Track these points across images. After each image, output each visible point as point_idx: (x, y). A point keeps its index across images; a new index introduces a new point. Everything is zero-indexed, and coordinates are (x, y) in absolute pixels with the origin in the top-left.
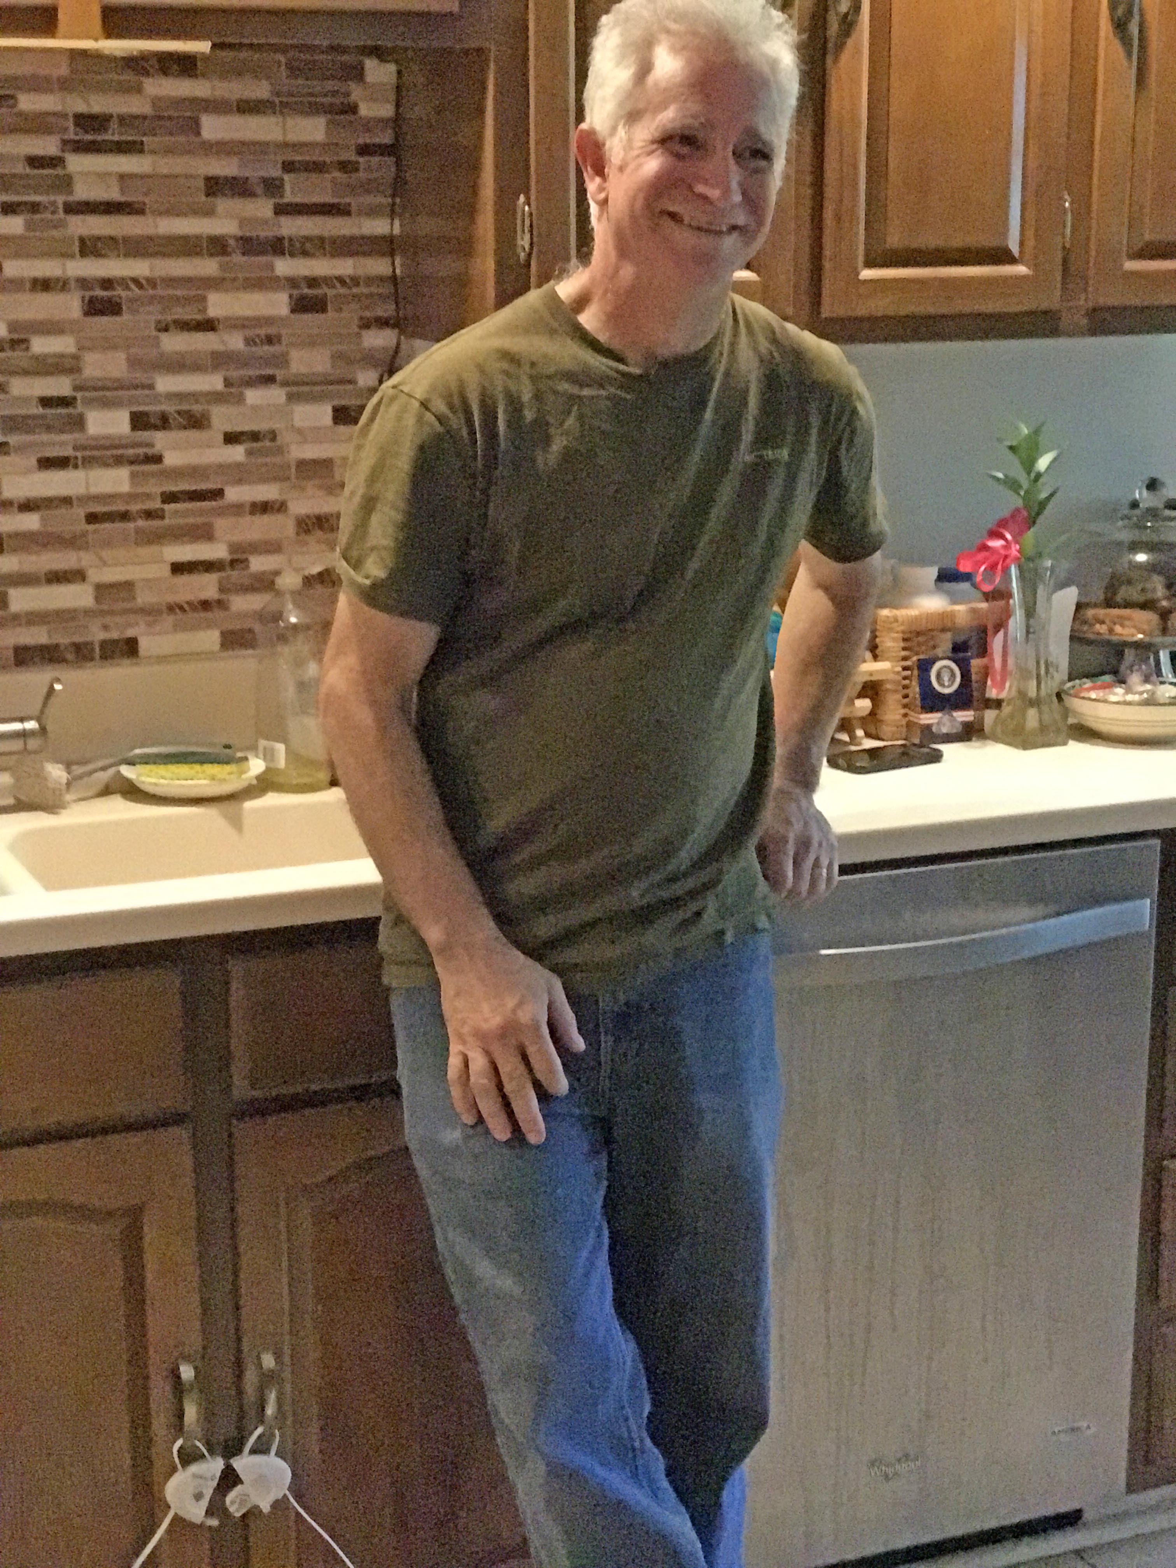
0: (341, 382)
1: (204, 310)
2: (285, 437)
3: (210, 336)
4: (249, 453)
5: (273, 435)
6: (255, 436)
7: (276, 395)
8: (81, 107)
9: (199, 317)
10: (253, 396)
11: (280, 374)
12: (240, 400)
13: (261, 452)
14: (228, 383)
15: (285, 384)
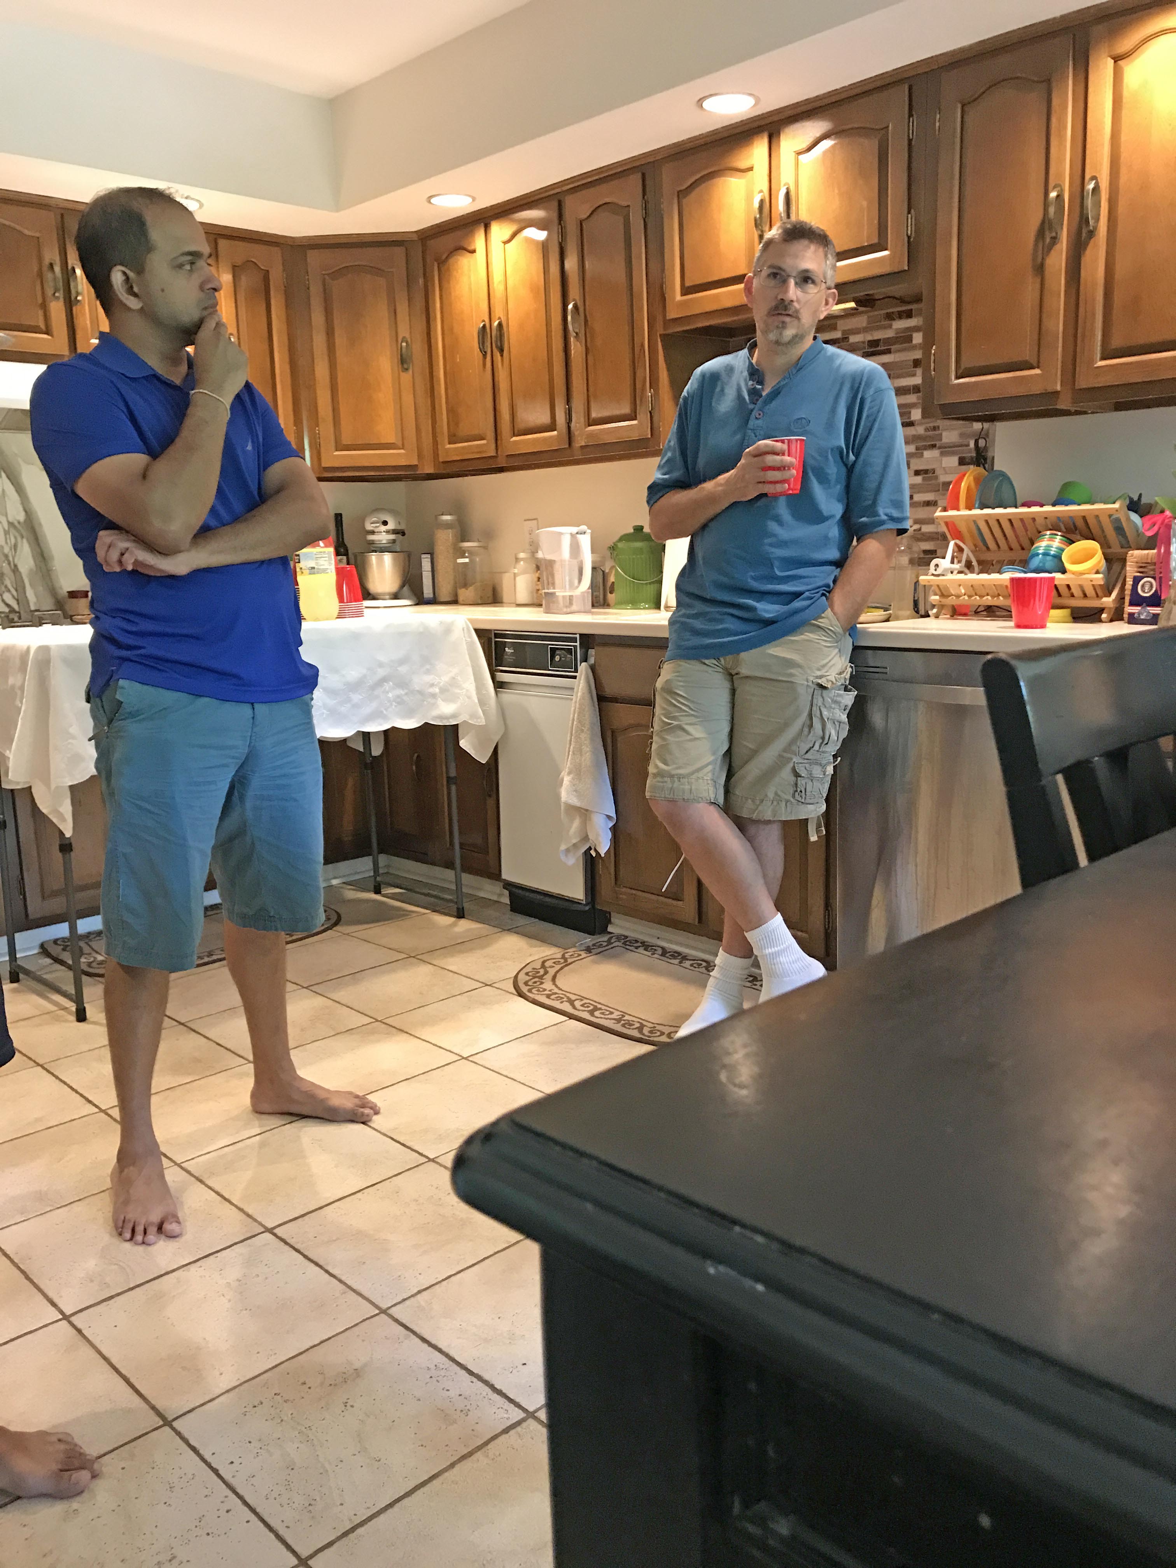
0: (961, 446)
1: (909, 418)
2: (938, 472)
3: (912, 428)
4: (924, 479)
5: (934, 471)
6: (926, 472)
7: (935, 453)
8: (870, 338)
9: (908, 420)
10: (927, 454)
11: (938, 443)
12: (922, 455)
13: (930, 479)
14: (917, 449)
15: (940, 448)
